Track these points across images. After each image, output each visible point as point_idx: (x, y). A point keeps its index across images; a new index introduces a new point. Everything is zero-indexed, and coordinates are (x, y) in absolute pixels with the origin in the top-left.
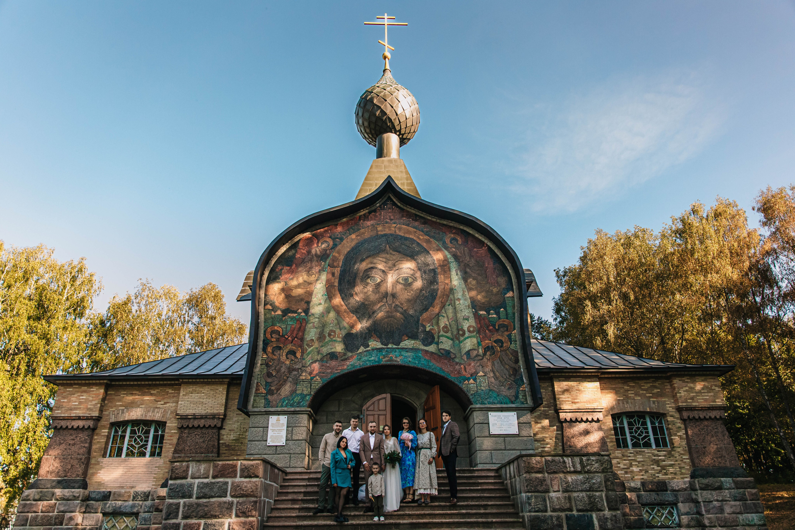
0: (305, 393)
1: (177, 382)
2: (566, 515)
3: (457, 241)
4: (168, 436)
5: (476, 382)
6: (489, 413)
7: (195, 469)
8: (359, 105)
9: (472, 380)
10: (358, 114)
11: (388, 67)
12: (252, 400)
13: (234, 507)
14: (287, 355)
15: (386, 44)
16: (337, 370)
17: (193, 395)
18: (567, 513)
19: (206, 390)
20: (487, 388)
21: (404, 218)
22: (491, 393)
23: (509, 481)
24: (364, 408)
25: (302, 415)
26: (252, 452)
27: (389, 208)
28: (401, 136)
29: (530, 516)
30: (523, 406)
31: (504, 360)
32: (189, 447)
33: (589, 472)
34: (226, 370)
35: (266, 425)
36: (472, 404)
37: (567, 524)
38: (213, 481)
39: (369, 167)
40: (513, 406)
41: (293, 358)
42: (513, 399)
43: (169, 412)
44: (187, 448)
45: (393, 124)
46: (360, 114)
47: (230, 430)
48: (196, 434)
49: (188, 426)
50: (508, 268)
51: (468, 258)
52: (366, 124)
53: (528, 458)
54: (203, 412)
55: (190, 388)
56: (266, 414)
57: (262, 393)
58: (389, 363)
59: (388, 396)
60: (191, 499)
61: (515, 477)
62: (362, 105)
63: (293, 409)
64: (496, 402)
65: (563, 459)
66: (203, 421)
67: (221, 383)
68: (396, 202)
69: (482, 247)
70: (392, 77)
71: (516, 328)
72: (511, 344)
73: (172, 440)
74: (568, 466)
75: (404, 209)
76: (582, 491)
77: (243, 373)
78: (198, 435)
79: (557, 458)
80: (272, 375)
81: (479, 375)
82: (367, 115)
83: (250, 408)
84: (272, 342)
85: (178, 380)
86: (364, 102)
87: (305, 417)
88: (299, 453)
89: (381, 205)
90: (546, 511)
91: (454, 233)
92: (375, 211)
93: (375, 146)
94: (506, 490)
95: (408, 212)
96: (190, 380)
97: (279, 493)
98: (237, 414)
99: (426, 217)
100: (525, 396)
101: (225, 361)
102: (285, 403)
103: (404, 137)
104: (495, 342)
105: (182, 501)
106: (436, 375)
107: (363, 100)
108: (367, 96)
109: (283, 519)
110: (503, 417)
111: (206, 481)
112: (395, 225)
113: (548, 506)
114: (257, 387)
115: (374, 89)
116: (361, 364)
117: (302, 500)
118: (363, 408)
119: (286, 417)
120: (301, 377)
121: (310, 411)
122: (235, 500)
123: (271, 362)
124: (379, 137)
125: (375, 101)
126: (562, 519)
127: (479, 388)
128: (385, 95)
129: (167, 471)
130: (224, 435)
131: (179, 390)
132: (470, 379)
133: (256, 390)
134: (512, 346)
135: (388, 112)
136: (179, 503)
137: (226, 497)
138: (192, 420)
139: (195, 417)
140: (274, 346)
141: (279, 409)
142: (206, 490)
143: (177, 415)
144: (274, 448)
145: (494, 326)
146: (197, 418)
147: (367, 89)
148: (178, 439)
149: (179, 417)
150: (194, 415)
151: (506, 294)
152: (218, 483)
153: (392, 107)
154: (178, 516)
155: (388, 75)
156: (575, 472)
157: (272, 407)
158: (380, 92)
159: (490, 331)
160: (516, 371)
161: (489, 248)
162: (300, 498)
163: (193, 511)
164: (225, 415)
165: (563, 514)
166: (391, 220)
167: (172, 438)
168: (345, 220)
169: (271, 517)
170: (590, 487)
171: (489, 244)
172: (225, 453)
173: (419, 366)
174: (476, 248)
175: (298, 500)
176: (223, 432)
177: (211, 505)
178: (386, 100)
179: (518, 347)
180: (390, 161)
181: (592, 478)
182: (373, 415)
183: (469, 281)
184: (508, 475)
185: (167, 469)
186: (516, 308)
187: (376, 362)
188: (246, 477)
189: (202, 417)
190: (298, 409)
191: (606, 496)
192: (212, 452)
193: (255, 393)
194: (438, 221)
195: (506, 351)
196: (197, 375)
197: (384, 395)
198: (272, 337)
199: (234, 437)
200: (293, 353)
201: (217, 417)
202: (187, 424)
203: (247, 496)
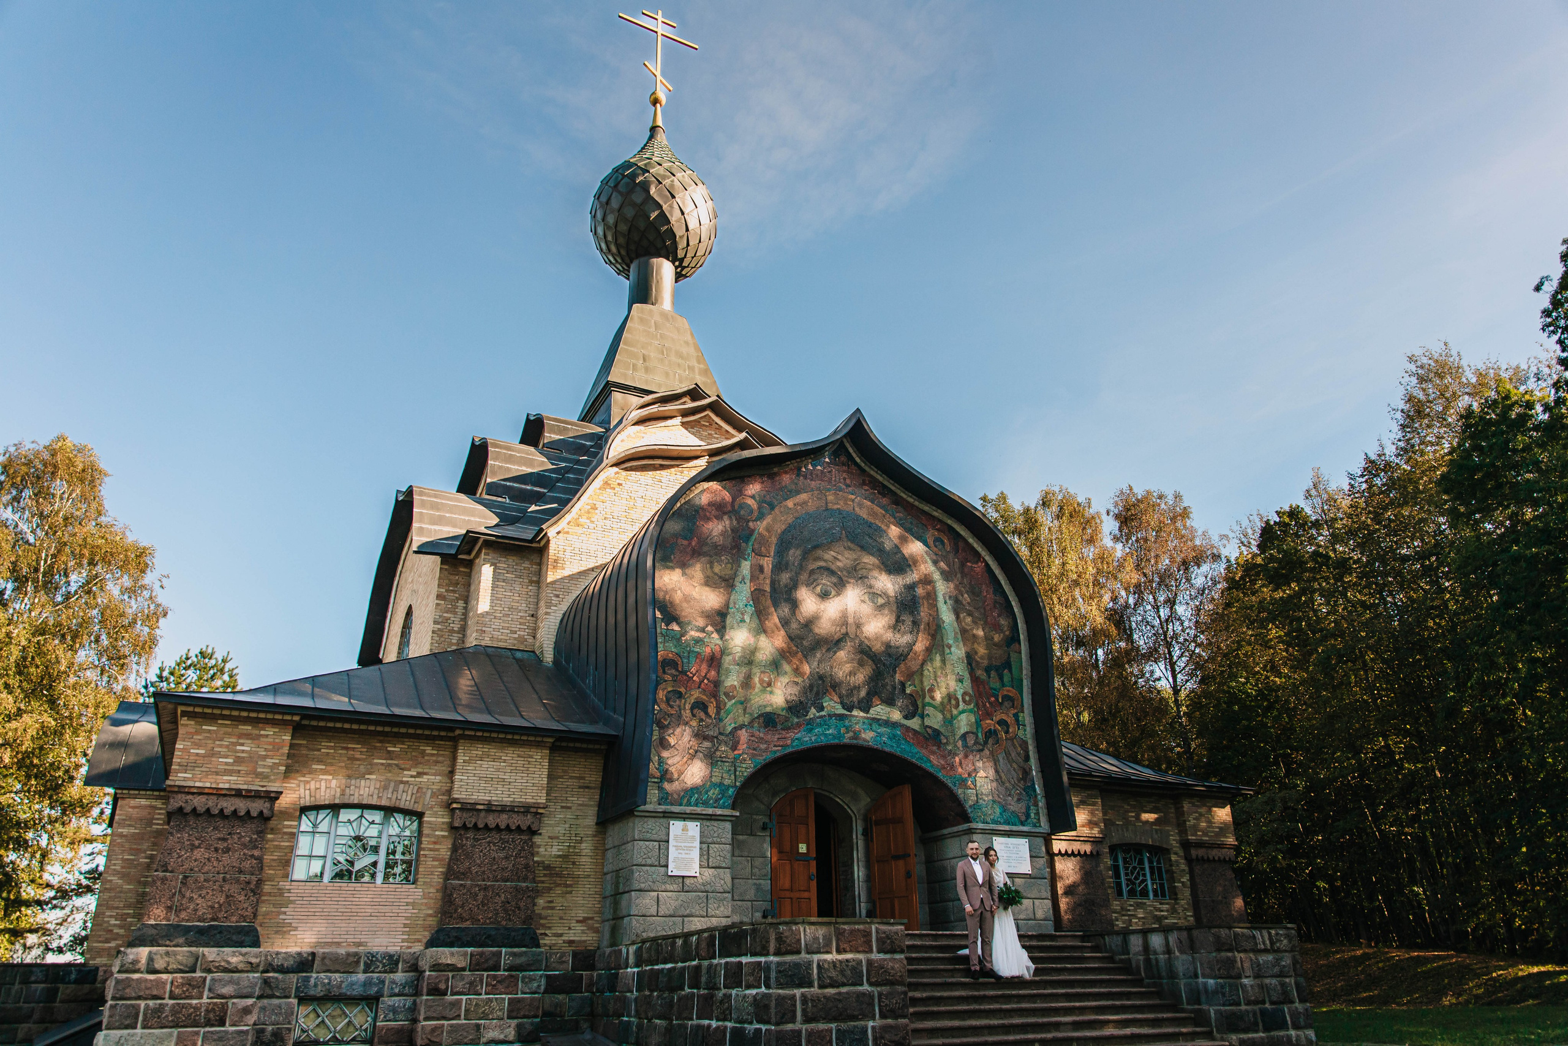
0: (726, 782)
1: (451, 734)
2: (1261, 1010)
3: (943, 543)
5: (975, 787)
7: (809, 937)
9: (970, 783)
11: (660, 123)
13: (876, 1001)
14: (692, 709)
17: (485, 764)
18: (1261, 1006)
19: (510, 755)
20: (990, 797)
21: (866, 488)
22: (995, 806)
23: (1141, 958)
25: (723, 823)
26: (643, 885)
27: (843, 464)
28: (679, 269)
29: (1223, 1011)
30: (1030, 828)
31: (1010, 755)
32: (480, 866)
33: (1278, 951)
35: (664, 838)
36: (971, 822)
37: (1263, 1021)
38: (840, 957)
41: (702, 715)
42: (1023, 818)
43: (431, 793)
45: (675, 244)
47: (550, 838)
48: (489, 842)
49: (475, 824)
50: (1013, 603)
51: (958, 575)
54: (507, 800)
55: (478, 750)
56: (666, 817)
57: (655, 777)
58: (855, 742)
60: (812, 990)
61: (1167, 952)
63: (707, 811)
64: (1002, 821)
66: (504, 816)
67: (539, 745)
68: (854, 455)
69: (977, 563)
71: (1025, 704)
72: (1018, 728)
73: (438, 850)
75: (864, 470)
76: (1272, 976)
78: (494, 844)
80: (669, 744)
81: (979, 775)
84: (666, 680)
85: (452, 729)
87: (729, 826)
88: (722, 890)
91: (939, 531)
94: (1126, 969)
96: (479, 734)
98: (562, 807)
99: (898, 492)
100: (1038, 814)
102: (693, 800)
104: (999, 723)
105: (798, 992)
108: (634, 175)
110: (1013, 847)
111: (828, 957)
112: (853, 497)
113: (1242, 997)
116: (813, 739)
118: (772, 811)
119: (698, 824)
120: (718, 753)
122: (875, 990)
123: (666, 720)
124: (642, 259)
125: (652, 190)
126: (1256, 1016)
127: (979, 796)
128: (671, 185)
129: (430, 912)
130: (539, 846)
131: (455, 750)
132: (967, 782)
134: (1021, 734)
135: (673, 220)
137: (861, 984)
138: (483, 814)
139: (490, 808)
140: (670, 689)
141: (688, 809)
142: (832, 974)
143: (452, 801)
144: (681, 880)
145: (996, 697)
146: (495, 811)
148: (453, 851)
149: (459, 806)
150: (489, 804)
151: (1008, 646)
152: (848, 961)
154: (796, 1017)
156: (1266, 951)
157: (672, 804)
158: (664, 177)
159: (991, 704)
160: (1026, 773)
161: (987, 565)
163: (818, 1010)
164: (544, 808)
165: (1256, 1008)
166: (848, 486)
167: (437, 846)
170: (1281, 971)
171: (987, 558)
172: (543, 882)
173: (898, 752)
174: (969, 563)
176: (537, 840)
178: (673, 197)
179: (1029, 736)
180: (665, 316)
181: (1281, 959)
182: (789, 824)
183: (961, 616)
186: (1024, 672)
188: (887, 952)
189: (503, 809)
190: (719, 812)
191: (1296, 983)
192: (525, 879)
194: (916, 503)
195: (1012, 739)
197: (804, 791)
198: (664, 672)
199: (559, 850)
200: (701, 706)
201: (532, 810)
202: (474, 821)
203: (892, 983)
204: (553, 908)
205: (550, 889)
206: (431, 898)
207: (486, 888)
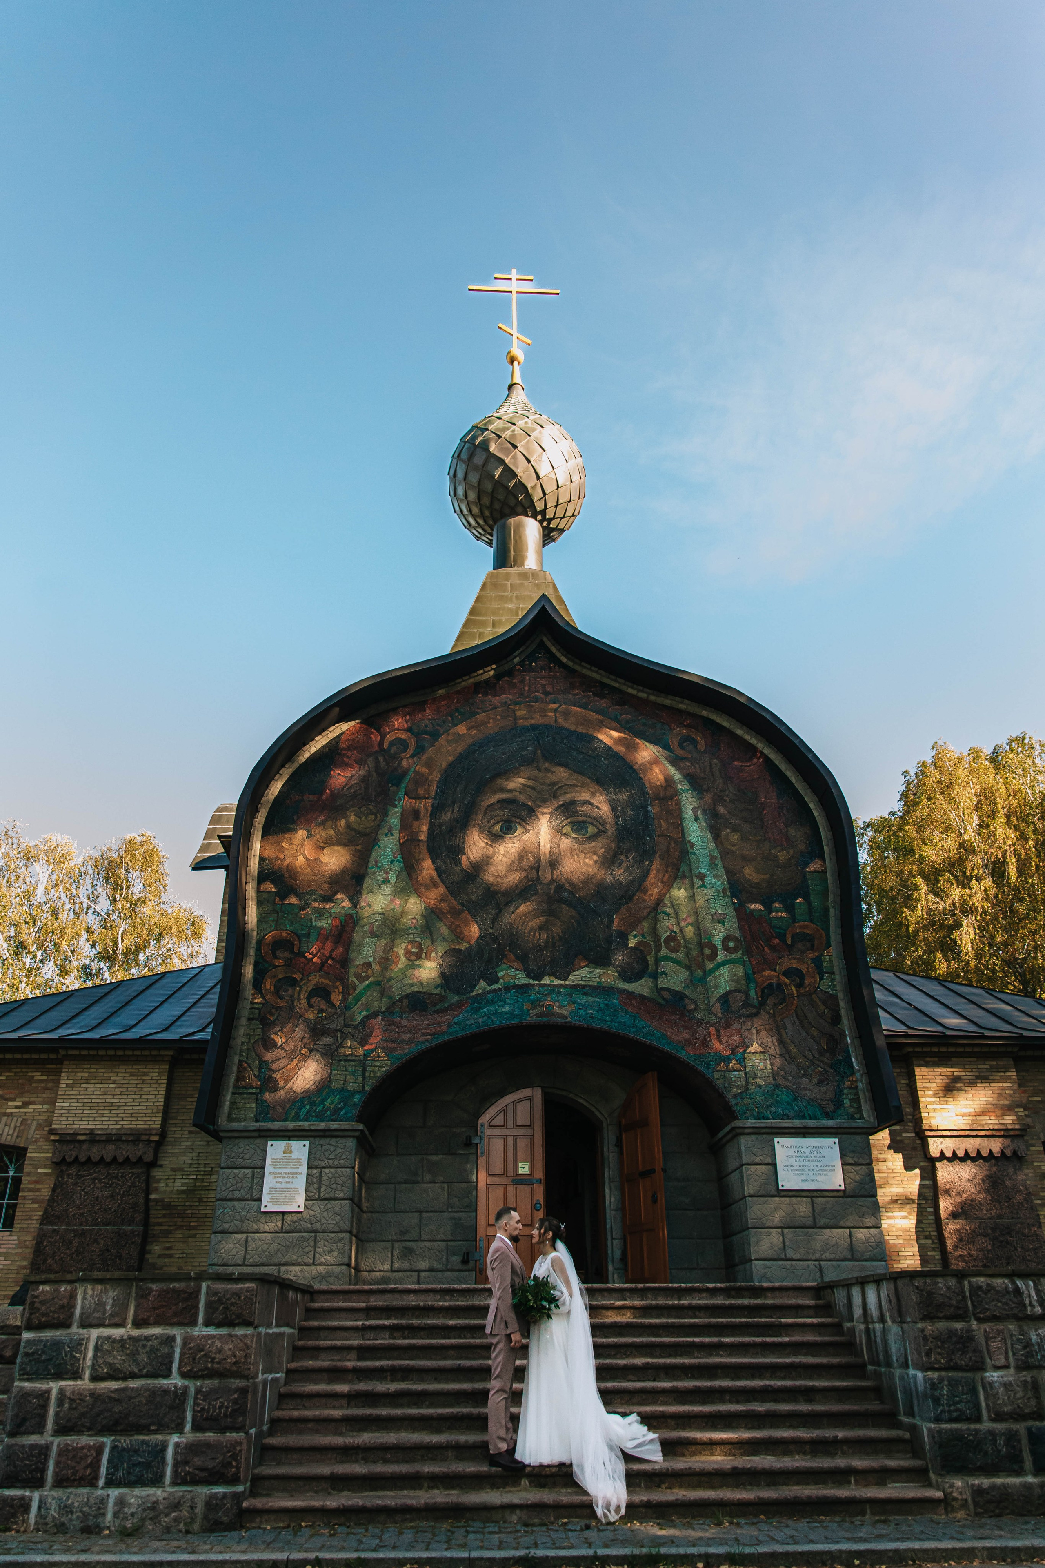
0: (351, 1087)
1: (53, 1056)
2: (1029, 1430)
3: (694, 742)
4: (30, 1182)
5: (745, 1067)
6: (776, 1140)
7: (91, 1302)
8: (458, 456)
9: (734, 1061)
10: (455, 475)
11: (517, 379)
12: (228, 1103)
13: (190, 1402)
14: (308, 999)
15: (514, 331)
16: (423, 1035)
17: (90, 1087)
18: (1030, 1423)
19: (121, 1075)
20: (770, 1080)
21: (576, 691)
22: (778, 1093)
23: (862, 1327)
24: (483, 1120)
25: (344, 1140)
26: (227, 1226)
27: (542, 668)
28: (545, 524)
29: (940, 1432)
30: (854, 1124)
31: (806, 1017)
32: (79, 1208)
34: (166, 1029)
35: (259, 1164)
36: (736, 1118)
37: (1033, 1452)
38: (136, 1333)
39: (479, 587)
40: (831, 1123)
41: (323, 1004)
42: (830, 1108)
43: (35, 1124)
44: (73, 1211)
45: (528, 496)
46: (460, 475)
47: (173, 1170)
48: (95, 1179)
49: (77, 1158)
50: (811, 806)
51: (719, 781)
52: (472, 496)
53: (928, 1280)
54: (114, 1127)
55: (83, 1072)
56: (260, 1137)
57: (252, 1087)
58: (544, 1019)
59: (537, 1094)
60: (79, 1382)
61: (882, 1320)
62: (464, 456)
63: (322, 1125)
64: (792, 1114)
65: (1014, 1283)
66: (111, 1147)
67: (155, 1060)
68: (558, 654)
69: (750, 759)
70: (526, 400)
71: (833, 943)
72: (821, 979)
73: (39, 1190)
74: (1027, 1301)
75: (574, 671)
77: (206, 1035)
78: (100, 1181)
79: (1000, 1281)
80: (275, 1044)
81: (751, 1049)
82: (474, 478)
83: (223, 1121)
84: (276, 967)
85: (55, 1050)
86: (469, 449)
87: (351, 1143)
88: (337, 1229)
89: (523, 661)
90: (978, 1419)
91: (688, 726)
92: (510, 673)
93: (490, 544)
94: (850, 1346)
95: (584, 676)
96: (85, 1053)
97: (297, 1352)
98: (190, 1132)
99: (624, 688)
100: (857, 1100)
101: (166, 1005)
102: (303, 1112)
103: (553, 525)
104: (786, 973)
105: (54, 1386)
106: (650, 1048)
107: (467, 445)
108: (474, 438)
109: (311, 1425)
110: (808, 1151)
111: (117, 1333)
112: (555, 706)
113: (983, 1405)
114: (239, 1071)
115: (490, 422)
116: (480, 1020)
117: (356, 1371)
118: (480, 1121)
119: (307, 1143)
120: (342, 1050)
121: (362, 1131)
122: (192, 1385)
123: (272, 1015)
124: (499, 523)
125: (493, 448)
126: (1019, 1441)
127: (751, 1079)
128: (513, 436)
130: (159, 1181)
131: (58, 1073)
132: (730, 1060)
133: (238, 1079)
134: (825, 985)
135: (519, 472)
136: (48, 1391)
137: (168, 1375)
138: (86, 1146)
139: (93, 1138)
140: (280, 976)
141: (291, 1125)
142: (117, 1359)
143: (52, 1132)
144: (278, 1217)
145: (782, 937)
146: (99, 1141)
147: (475, 422)
148: (54, 1190)
149: (57, 1138)
150: (91, 1133)
151: (807, 865)
152: (147, 1338)
153: (529, 461)
154: (44, 1426)
155: (519, 395)
157: (273, 1120)
158: (504, 430)
159: (773, 948)
160: (835, 1042)
161: (767, 760)
162: (350, 1364)
163: (83, 1415)
164: (163, 1134)
165: (1021, 1427)
166: (547, 694)
167: (38, 1186)
168: (441, 692)
169: (279, 1420)
171: (766, 751)
172: (160, 1224)
173: (614, 1027)
174: (738, 760)
175: (345, 1371)
176: (157, 1173)
177: (130, 1398)
178: (515, 447)
179: (838, 988)
180: (524, 575)
182: (504, 1137)
183: (723, 833)
184: (858, 1312)
185: (24, 1259)
186: (831, 898)
187: (514, 1016)
188: (219, 1325)
189: (111, 1138)
190: (334, 1125)
192: (131, 1222)
193: (235, 1086)
194: (652, 698)
195: (811, 995)
196: (101, 1040)
197: (527, 1092)
198: (276, 957)
199: (183, 1185)
200: (323, 993)
201: (144, 1137)
202: (74, 1154)
203: (222, 1374)
204: (170, 1256)
205: (170, 1232)
206: (26, 1247)
207: (83, 1234)
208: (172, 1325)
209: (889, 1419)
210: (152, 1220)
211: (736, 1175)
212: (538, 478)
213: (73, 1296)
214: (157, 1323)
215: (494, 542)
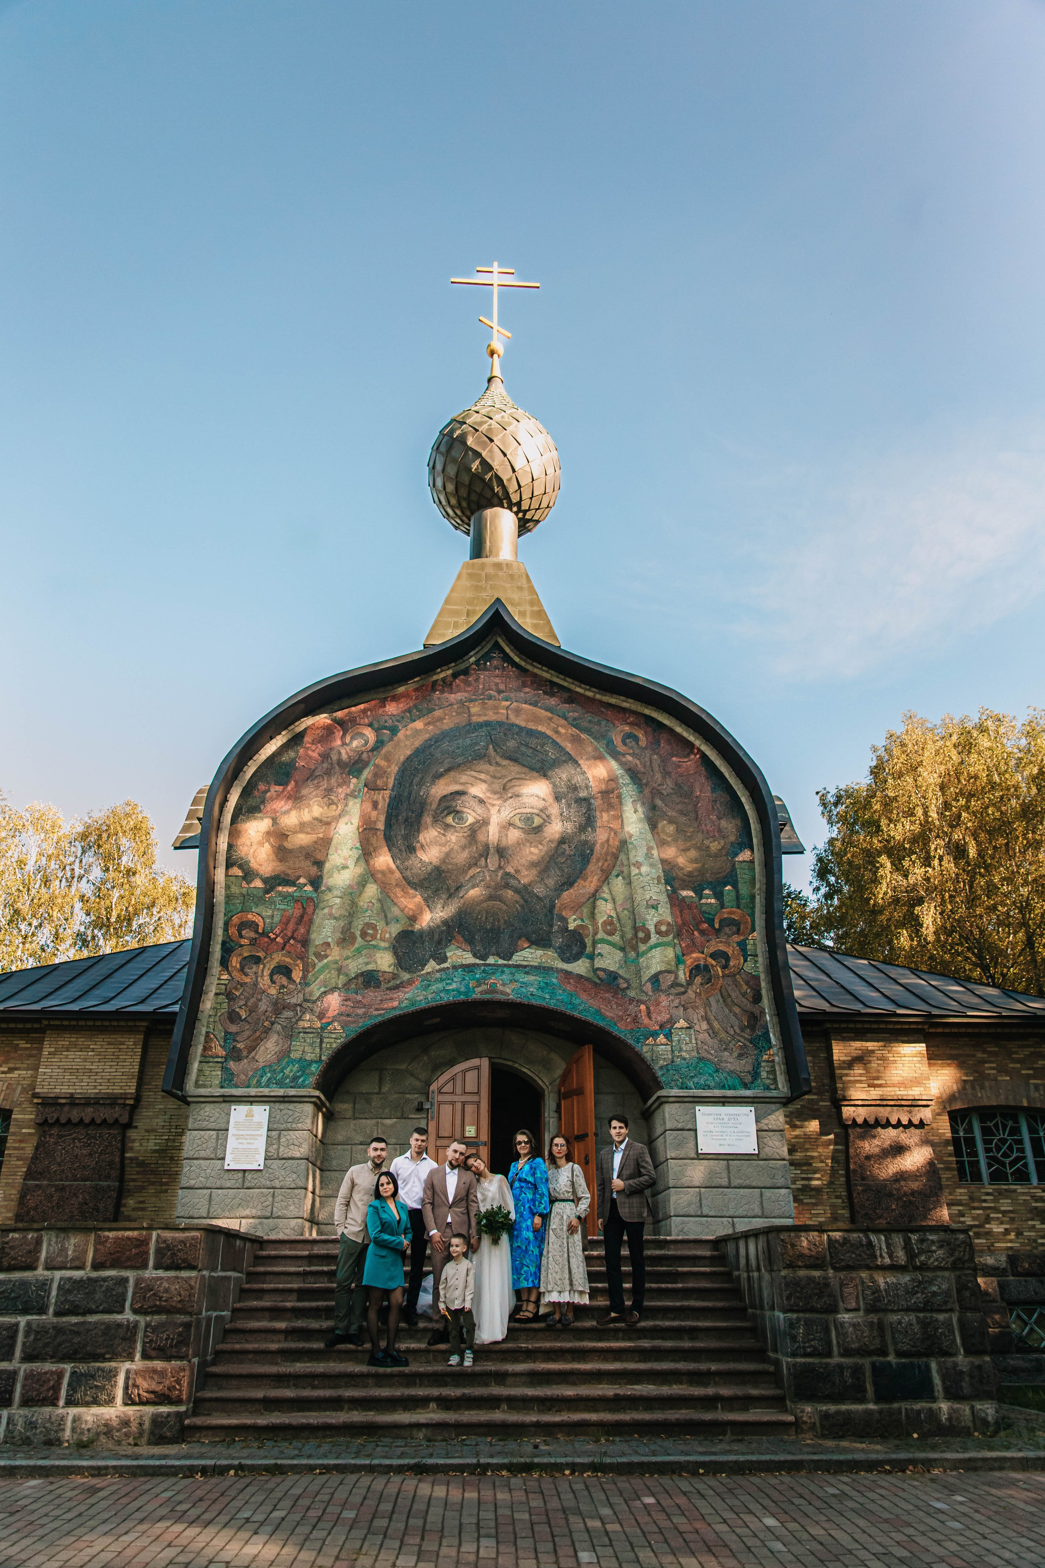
0: (309, 1057)
1: (36, 1026)
2: (873, 1365)
3: (636, 739)
4: (15, 1141)
5: (671, 1041)
6: (697, 1108)
7: (55, 1248)
8: (437, 448)
9: (662, 1036)
10: (434, 467)
11: (497, 372)
12: (195, 1071)
13: (140, 1335)
14: (271, 975)
15: (495, 324)
16: (377, 1009)
17: (71, 1055)
18: (875, 1358)
19: (99, 1044)
20: (695, 1054)
21: (527, 690)
22: (701, 1065)
23: (745, 1275)
24: (434, 1087)
25: (301, 1105)
26: (192, 1182)
27: (496, 668)
28: (520, 515)
29: (795, 1365)
30: (768, 1094)
31: (730, 996)
32: (59, 1165)
33: (923, 1268)
34: (142, 1002)
35: (223, 1126)
36: (662, 1088)
37: (875, 1384)
38: (94, 1274)
39: (455, 577)
40: (748, 1093)
41: (284, 981)
42: (748, 1079)
43: (19, 1088)
44: (54, 1168)
45: (505, 489)
46: (439, 467)
47: (147, 1131)
48: (74, 1139)
49: (58, 1120)
50: (743, 800)
51: (658, 776)
52: (450, 487)
53: (792, 1234)
54: (92, 1092)
55: (65, 1041)
56: (224, 1101)
57: (218, 1057)
58: (488, 996)
59: (485, 1063)
60: (44, 1317)
61: (758, 1269)
62: (443, 449)
63: (281, 1092)
64: (712, 1084)
65: (868, 1237)
66: (90, 1110)
67: (131, 1030)
68: (512, 655)
69: (688, 755)
70: (504, 393)
71: (757, 928)
72: (745, 961)
73: (23, 1149)
74: (878, 1253)
75: (527, 671)
76: (907, 1310)
77: (176, 1008)
78: (79, 1140)
79: (855, 1235)
80: (240, 1017)
81: (677, 1025)
82: (452, 471)
83: (190, 1087)
84: (242, 946)
85: (38, 1021)
86: (447, 442)
87: (309, 1108)
88: (293, 1186)
89: (479, 660)
90: (829, 1354)
91: (631, 724)
92: (466, 672)
93: (468, 534)
94: (735, 1292)
95: (535, 675)
96: (66, 1023)
97: (244, 1293)
98: (162, 1097)
99: (572, 687)
100: (773, 1072)
101: (144, 978)
102: (265, 1079)
103: (528, 516)
104: (713, 956)
105: (22, 1320)
106: (586, 1024)
107: (446, 438)
108: (452, 431)
109: (251, 1356)
110: (726, 1118)
111: (77, 1274)
112: (508, 703)
113: (835, 1342)
114: (206, 1042)
115: (468, 416)
116: (430, 997)
117: (293, 1310)
118: (431, 1088)
119: (267, 1108)
120: (301, 1023)
121: (318, 1097)
122: (142, 1320)
123: (236, 989)
124: (477, 514)
125: (470, 441)
126: (864, 1374)
127: (676, 1053)
128: (490, 429)
130: (134, 1141)
131: (41, 1041)
132: (658, 1035)
133: (205, 1049)
134: (749, 967)
135: (495, 465)
136: (17, 1325)
137: (121, 1312)
138: (66, 1108)
139: (73, 1101)
140: (246, 954)
141: (253, 1091)
142: (77, 1297)
143: (35, 1095)
144: (240, 1175)
145: (711, 922)
146: (78, 1104)
147: (454, 415)
148: (37, 1148)
149: (40, 1101)
150: (71, 1096)
151: (736, 855)
152: (105, 1279)
153: (505, 455)
154: (13, 1354)
155: (498, 388)
156: (894, 1268)
157: (238, 1087)
158: (481, 423)
159: (702, 932)
160: (754, 1019)
161: (704, 756)
162: (289, 1304)
163: (46, 1345)
164: (138, 1098)
165: (866, 1362)
166: (500, 692)
167: (22, 1145)
168: (402, 689)
169: (223, 1352)
170: (926, 1303)
171: (704, 748)
172: (135, 1180)
173: (552, 1004)
174: (676, 756)
175: (285, 1310)
176: (132, 1134)
177: (88, 1331)
178: (492, 441)
179: (761, 969)
180: (498, 566)
181: (931, 1282)
182: (453, 1103)
183: (660, 825)
184: (743, 1262)
186: (757, 886)
187: (460, 993)
188: (167, 1268)
189: (89, 1102)
190: (292, 1092)
191: (961, 1322)
192: (108, 1177)
193: (202, 1056)
194: (598, 696)
195: (735, 975)
196: (80, 1012)
197: (475, 1062)
198: (241, 936)
199: (156, 1144)
200: (284, 970)
201: (120, 1101)
202: (56, 1116)
203: (168, 1311)
204: (143, 1209)
205: (144, 1188)
206: (11, 1200)
207: (63, 1189)
208: (126, 1268)
209: (760, 1354)
210: (127, 1177)
211: (661, 1140)
212: (514, 471)
213: (38, 1242)
214: (113, 1266)
215: (471, 532)
